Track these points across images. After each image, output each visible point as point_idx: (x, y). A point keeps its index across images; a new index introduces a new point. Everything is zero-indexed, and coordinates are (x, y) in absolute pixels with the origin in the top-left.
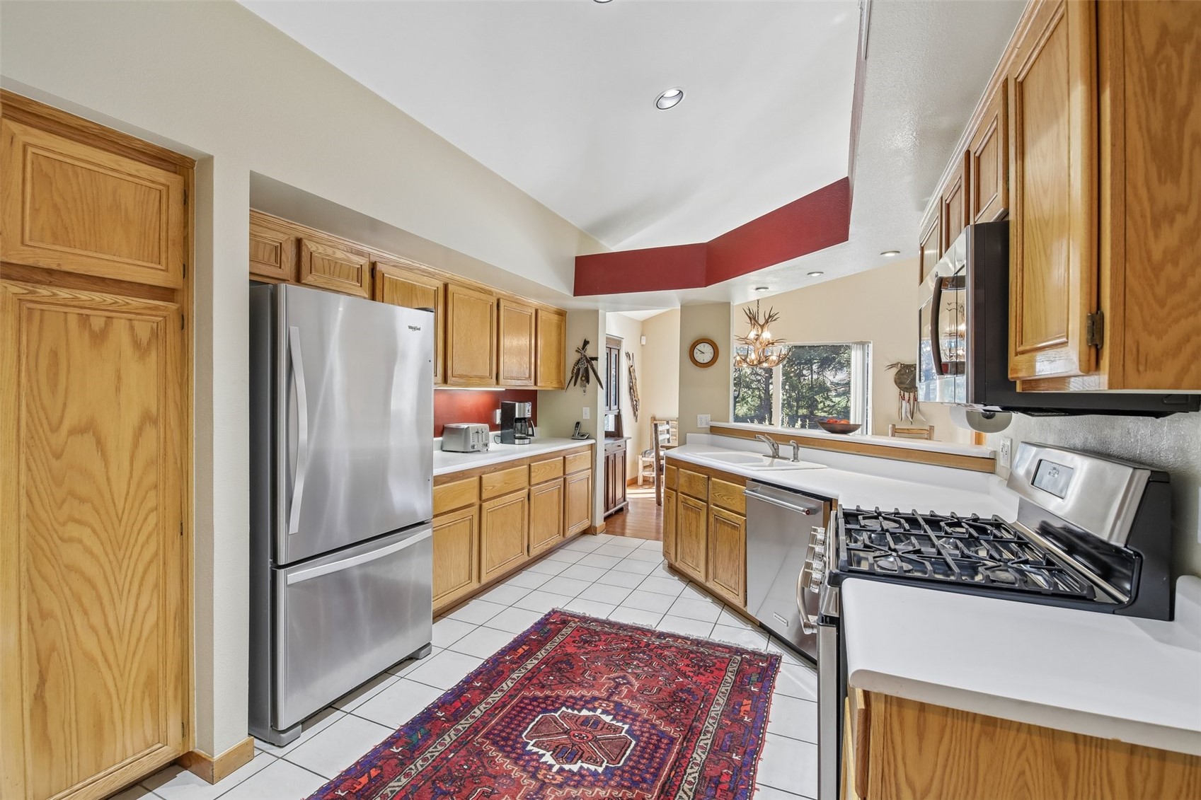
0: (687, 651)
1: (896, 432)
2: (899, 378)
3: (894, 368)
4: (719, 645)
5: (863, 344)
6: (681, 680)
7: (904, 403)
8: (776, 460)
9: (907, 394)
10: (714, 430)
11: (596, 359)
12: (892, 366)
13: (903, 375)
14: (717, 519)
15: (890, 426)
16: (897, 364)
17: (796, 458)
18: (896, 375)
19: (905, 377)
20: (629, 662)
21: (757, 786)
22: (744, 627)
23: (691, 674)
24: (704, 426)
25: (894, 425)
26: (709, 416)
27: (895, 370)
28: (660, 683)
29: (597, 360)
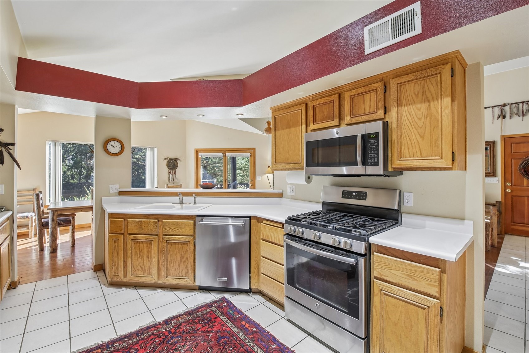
0: (191, 321)
1: (168, 187)
2: (168, 164)
3: (166, 160)
4: (198, 308)
5: (152, 148)
6: (211, 335)
7: (170, 174)
8: (184, 205)
9: (171, 171)
10: (121, 193)
11: (13, 144)
12: (166, 159)
13: (169, 163)
14: (168, 242)
15: (166, 185)
16: (167, 158)
17: (195, 203)
18: (167, 163)
19: (171, 164)
20: (174, 348)
21: (292, 349)
22: (194, 294)
23: (210, 329)
24: (115, 191)
25: (167, 185)
26: (118, 186)
27: (166, 161)
28: (205, 344)
29: (14, 146)
